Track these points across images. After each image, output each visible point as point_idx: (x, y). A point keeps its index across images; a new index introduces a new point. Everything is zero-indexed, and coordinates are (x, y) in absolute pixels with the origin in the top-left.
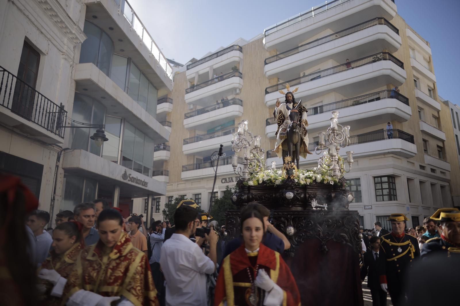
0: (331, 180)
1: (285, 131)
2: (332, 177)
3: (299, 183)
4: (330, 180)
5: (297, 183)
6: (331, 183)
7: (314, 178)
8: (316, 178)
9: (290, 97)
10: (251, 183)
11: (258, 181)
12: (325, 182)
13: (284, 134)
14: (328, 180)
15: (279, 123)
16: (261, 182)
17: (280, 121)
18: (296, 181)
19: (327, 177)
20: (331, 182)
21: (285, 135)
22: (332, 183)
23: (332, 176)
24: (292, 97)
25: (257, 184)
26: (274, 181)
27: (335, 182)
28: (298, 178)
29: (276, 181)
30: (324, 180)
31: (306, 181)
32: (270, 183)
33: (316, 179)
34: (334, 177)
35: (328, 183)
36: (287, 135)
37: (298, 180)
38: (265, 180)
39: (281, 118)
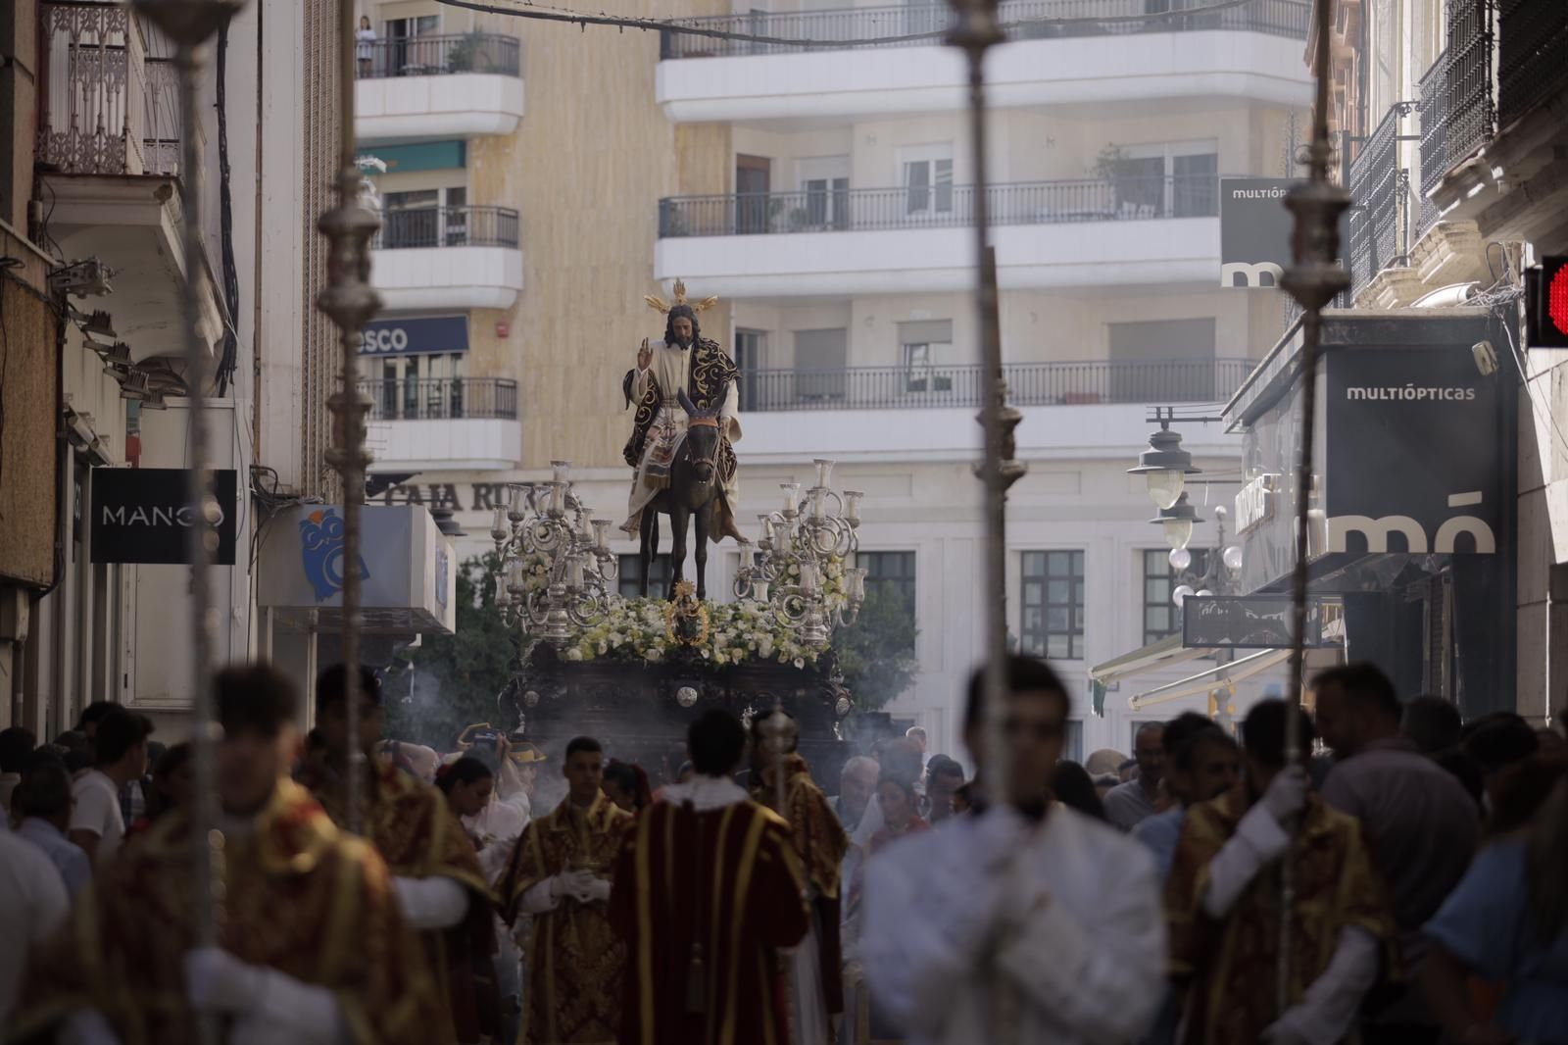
0: (799, 656)
1: (663, 459)
2: (802, 645)
3: (712, 662)
4: (795, 654)
5: (708, 660)
6: (797, 664)
7: (752, 647)
8: (758, 645)
9: (686, 327)
10: (576, 653)
11: (595, 646)
12: (782, 659)
13: (661, 471)
14: (790, 653)
15: (642, 417)
16: (603, 651)
17: (647, 412)
18: (706, 654)
19: (787, 646)
20: (799, 661)
21: (665, 476)
22: (800, 665)
23: (802, 641)
24: (691, 329)
25: (593, 656)
26: (642, 650)
27: (807, 660)
28: (710, 646)
29: (650, 651)
30: (779, 651)
31: (730, 654)
32: (630, 657)
33: (757, 650)
34: (807, 647)
35: (788, 660)
36: (672, 476)
37: (711, 651)
38: (615, 645)
39: (649, 400)
